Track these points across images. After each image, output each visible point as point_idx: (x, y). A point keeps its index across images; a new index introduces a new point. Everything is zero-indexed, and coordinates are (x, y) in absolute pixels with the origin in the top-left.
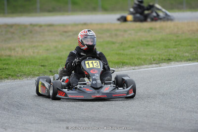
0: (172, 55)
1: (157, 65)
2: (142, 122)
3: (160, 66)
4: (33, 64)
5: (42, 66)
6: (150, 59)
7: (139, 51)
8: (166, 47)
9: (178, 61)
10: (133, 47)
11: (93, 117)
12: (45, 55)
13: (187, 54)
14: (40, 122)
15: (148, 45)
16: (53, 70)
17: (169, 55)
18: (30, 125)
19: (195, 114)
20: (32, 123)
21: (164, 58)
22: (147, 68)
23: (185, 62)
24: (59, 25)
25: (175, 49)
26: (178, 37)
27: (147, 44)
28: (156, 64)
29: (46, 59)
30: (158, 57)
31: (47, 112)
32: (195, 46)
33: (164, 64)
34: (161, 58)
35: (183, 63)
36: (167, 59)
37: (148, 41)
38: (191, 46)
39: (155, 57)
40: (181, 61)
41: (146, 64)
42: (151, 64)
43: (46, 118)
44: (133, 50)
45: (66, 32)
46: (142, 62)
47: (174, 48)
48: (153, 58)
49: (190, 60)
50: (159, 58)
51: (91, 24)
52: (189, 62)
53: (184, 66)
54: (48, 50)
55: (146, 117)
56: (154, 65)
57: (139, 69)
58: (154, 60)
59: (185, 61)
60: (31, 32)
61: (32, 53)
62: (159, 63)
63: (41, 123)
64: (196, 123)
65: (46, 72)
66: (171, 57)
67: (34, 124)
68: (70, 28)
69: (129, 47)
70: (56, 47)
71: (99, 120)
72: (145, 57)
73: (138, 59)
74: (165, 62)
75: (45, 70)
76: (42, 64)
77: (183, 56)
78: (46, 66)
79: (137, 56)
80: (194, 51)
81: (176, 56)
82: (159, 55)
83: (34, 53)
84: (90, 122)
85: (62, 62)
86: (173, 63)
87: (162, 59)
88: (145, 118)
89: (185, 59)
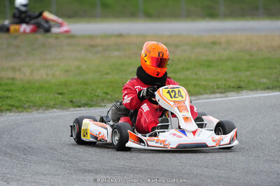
0: (244, 81)
1: (222, 95)
2: (201, 175)
3: (226, 97)
4: (47, 91)
5: (59, 94)
6: (213, 86)
7: (196, 74)
8: (234, 69)
9: (252, 90)
10: (188, 69)
11: (132, 167)
12: (63, 79)
13: (264, 80)
14: (57, 173)
15: (208, 66)
16: (74, 100)
17: (240, 81)
18: (42, 177)
19: (276, 165)
20: (45, 175)
21: (232, 85)
22: (208, 99)
23: (263, 92)
24: (84, 37)
25: (248, 73)
26: (252, 55)
27: (209, 64)
28: (222, 93)
29: (65, 84)
30: (224, 82)
31: (66, 159)
32: (276, 68)
33: (233, 93)
34: (228, 84)
35: (259, 92)
36: (237, 86)
37: (209, 61)
38: (270, 68)
39: (219, 83)
40: (256, 90)
41: (207, 94)
42: (214, 93)
43: (65, 168)
44: (188, 73)
45: (93, 46)
46: (201, 90)
47: (246, 71)
48: (217, 85)
49: (268, 88)
50: (225, 85)
51: (129, 35)
52: (267, 91)
53: (260, 97)
54: (67, 71)
55: (207, 167)
56: (218, 95)
57: (196, 100)
58: (218, 88)
59: (261, 90)
60: (43, 45)
61: (44, 76)
62: (225, 92)
63: (59, 175)
64: (277, 178)
65: (64, 102)
66: (242, 84)
67: (49, 176)
68: (98, 41)
69: (183, 68)
70: (79, 68)
71: (140, 172)
72: (205, 83)
73: (196, 85)
74: (233, 91)
75: (63, 100)
76: (60, 91)
77: (259, 83)
78: (65, 94)
79: (195, 82)
80: (274, 76)
81: (249, 82)
82: (226, 81)
83: (47, 75)
84: (127, 174)
85: (87, 89)
86: (244, 92)
87: (230, 87)
88: (206, 169)
89: (262, 87)
